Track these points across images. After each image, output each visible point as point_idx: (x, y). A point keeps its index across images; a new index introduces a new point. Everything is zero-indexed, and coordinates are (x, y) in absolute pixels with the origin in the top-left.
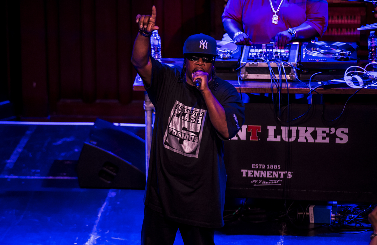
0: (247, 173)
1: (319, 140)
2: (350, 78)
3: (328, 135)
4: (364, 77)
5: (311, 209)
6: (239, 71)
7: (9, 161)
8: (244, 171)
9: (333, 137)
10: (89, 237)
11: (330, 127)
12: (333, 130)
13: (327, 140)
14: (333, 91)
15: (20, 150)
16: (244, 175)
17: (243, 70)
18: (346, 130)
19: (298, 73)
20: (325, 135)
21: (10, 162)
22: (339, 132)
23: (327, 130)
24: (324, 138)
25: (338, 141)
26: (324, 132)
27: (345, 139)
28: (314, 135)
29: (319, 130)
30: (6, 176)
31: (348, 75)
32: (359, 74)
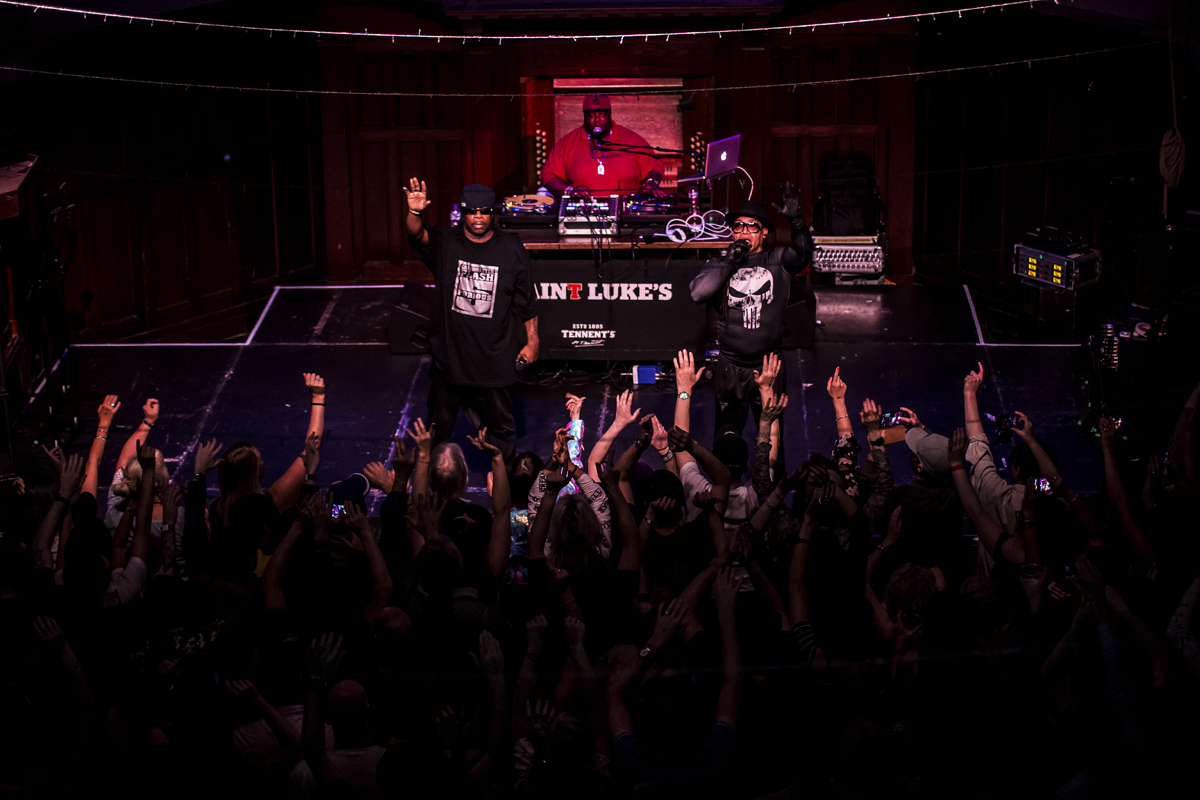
0: (568, 334)
1: (642, 297)
2: (672, 231)
3: (651, 291)
4: (687, 231)
5: (635, 369)
6: (557, 227)
7: (316, 328)
8: (565, 332)
9: (656, 293)
10: (404, 406)
11: (653, 283)
12: (656, 286)
13: (650, 297)
14: (656, 245)
15: (327, 316)
16: (565, 336)
17: (561, 225)
18: (669, 286)
19: (618, 228)
20: (648, 292)
21: (318, 328)
22: (662, 288)
23: (650, 286)
24: (647, 295)
25: (661, 297)
26: (647, 289)
27: (669, 296)
28: (637, 291)
29: (642, 287)
30: (315, 344)
31: (670, 229)
32: (681, 228)
